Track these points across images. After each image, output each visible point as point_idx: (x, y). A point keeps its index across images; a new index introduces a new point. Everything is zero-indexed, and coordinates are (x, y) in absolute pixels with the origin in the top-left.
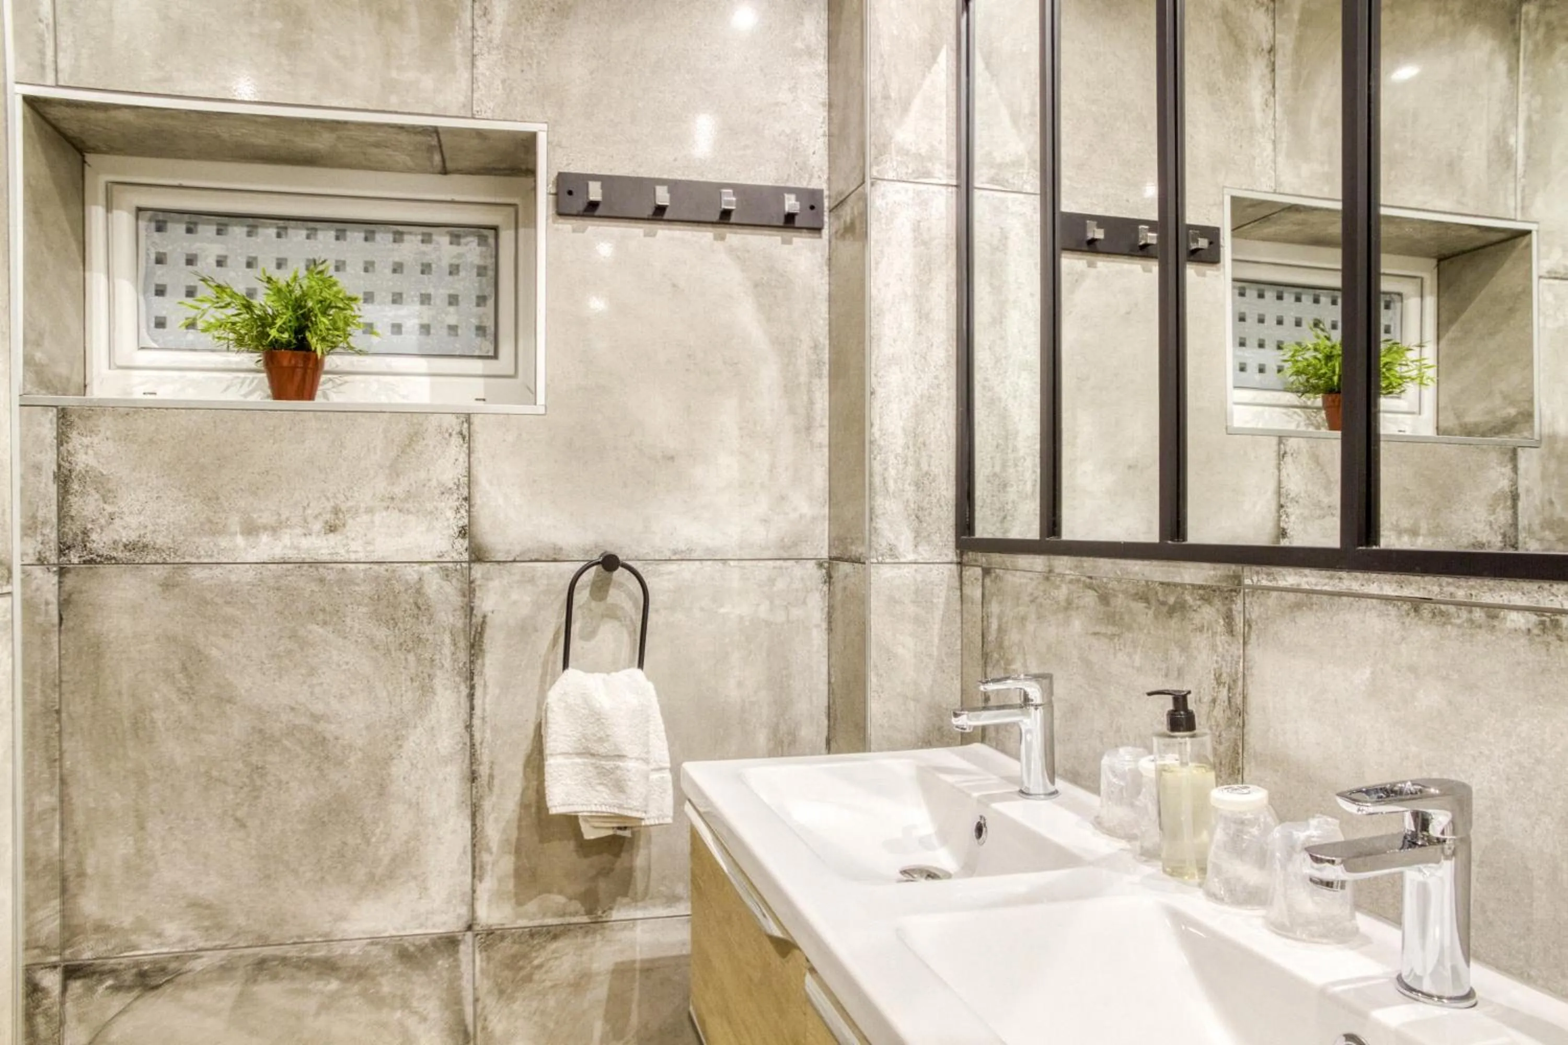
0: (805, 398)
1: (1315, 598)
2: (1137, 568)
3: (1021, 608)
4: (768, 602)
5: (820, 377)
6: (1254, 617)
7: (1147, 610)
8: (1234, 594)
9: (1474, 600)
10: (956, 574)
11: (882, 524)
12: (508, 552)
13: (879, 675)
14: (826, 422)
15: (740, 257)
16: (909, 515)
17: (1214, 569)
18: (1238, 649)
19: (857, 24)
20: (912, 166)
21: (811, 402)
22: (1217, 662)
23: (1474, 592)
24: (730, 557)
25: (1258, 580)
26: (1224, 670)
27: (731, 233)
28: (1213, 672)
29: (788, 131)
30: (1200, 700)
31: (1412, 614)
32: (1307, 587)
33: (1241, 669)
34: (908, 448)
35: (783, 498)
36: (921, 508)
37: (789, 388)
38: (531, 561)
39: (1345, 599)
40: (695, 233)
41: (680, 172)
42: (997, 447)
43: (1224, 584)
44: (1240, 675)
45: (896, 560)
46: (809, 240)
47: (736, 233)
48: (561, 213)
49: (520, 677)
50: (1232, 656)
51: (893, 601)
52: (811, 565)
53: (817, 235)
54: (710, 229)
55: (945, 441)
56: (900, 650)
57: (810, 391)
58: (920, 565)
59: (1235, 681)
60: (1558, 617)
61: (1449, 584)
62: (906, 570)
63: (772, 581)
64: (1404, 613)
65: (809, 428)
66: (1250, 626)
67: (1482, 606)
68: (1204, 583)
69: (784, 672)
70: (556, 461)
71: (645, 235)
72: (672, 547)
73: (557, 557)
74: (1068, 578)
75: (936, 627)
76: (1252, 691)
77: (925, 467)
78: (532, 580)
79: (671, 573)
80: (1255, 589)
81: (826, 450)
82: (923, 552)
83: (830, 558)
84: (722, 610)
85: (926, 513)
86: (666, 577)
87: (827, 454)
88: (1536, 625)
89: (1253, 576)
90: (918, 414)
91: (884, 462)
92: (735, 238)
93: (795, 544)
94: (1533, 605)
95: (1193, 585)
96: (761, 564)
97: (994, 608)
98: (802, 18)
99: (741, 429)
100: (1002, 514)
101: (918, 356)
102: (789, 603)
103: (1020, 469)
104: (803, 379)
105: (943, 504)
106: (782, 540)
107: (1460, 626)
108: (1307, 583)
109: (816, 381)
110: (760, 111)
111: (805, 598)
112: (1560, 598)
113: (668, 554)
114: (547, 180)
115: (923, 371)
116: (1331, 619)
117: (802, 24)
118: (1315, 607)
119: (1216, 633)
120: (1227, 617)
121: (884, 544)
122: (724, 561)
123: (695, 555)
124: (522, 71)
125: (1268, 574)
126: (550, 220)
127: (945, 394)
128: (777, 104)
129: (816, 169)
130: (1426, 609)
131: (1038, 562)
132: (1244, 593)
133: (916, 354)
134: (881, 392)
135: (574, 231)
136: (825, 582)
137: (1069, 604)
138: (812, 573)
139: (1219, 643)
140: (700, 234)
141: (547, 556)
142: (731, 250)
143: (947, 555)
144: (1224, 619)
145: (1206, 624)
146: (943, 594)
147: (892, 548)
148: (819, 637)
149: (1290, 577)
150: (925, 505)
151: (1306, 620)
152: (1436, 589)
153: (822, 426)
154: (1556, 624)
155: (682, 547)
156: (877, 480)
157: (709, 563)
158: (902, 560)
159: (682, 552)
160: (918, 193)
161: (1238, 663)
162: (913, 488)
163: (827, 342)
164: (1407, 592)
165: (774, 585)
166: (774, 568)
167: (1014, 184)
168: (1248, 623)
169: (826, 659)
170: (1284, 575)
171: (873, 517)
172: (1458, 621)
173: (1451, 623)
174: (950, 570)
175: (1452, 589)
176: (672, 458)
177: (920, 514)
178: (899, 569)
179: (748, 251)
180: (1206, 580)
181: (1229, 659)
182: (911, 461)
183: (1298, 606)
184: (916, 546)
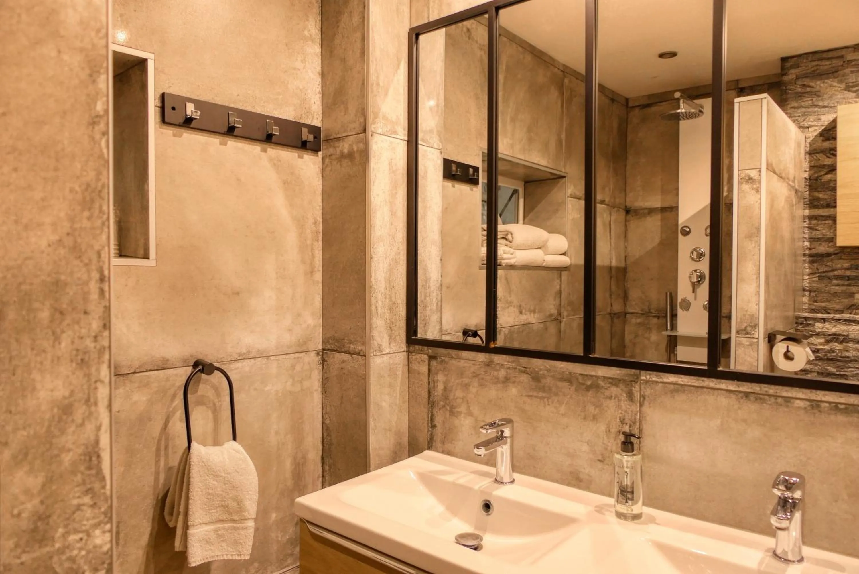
0: (310, 254)
1: (686, 388)
2: (562, 366)
3: (464, 379)
4: (291, 380)
5: (317, 241)
6: (646, 394)
7: (570, 387)
8: (633, 383)
9: (778, 394)
10: (406, 357)
11: (375, 333)
12: (130, 367)
13: (374, 420)
14: (321, 268)
15: (276, 164)
16: (387, 327)
17: (620, 370)
18: (637, 408)
19: (359, 35)
20: (389, 127)
21: (313, 257)
22: (621, 413)
23: (778, 391)
24: (271, 354)
25: (650, 378)
26: (626, 417)
27: (270, 148)
28: (618, 418)
29: (301, 87)
30: (609, 431)
31: (744, 398)
32: (682, 383)
33: (638, 417)
34: (387, 289)
35: (299, 315)
36: (392, 323)
37: (303, 248)
38: (147, 371)
39: (705, 390)
40: (250, 146)
41: (241, 104)
42: (423, 286)
43: (627, 378)
44: (638, 420)
45: (381, 353)
46: (312, 157)
47: (273, 148)
48: (164, 120)
49: (138, 456)
50: (632, 411)
51: (381, 376)
52: (313, 354)
53: (316, 155)
54: (259, 144)
55: (402, 284)
56: (384, 404)
57: (312, 249)
58: (392, 354)
59: (634, 423)
60: (819, 403)
61: (765, 387)
62: (386, 358)
63: (293, 367)
64: (740, 397)
65: (312, 272)
66: (644, 398)
67: (782, 397)
68: (613, 377)
69: (300, 421)
70: (164, 299)
71: (221, 144)
72: (238, 351)
73: (165, 366)
74: (506, 366)
75: (398, 388)
76: (645, 427)
77: (393, 299)
78: (147, 385)
79: (236, 369)
80: (647, 382)
81: (320, 285)
82: (393, 347)
83: (323, 349)
84: (266, 389)
85: (394, 325)
86: (236, 371)
87: (321, 288)
88: (809, 406)
89: (645, 376)
90: (391, 270)
91: (376, 298)
92: (273, 152)
93: (305, 343)
94: (808, 398)
95: (604, 377)
96: (288, 357)
97: (440, 377)
98: (308, 17)
99: (277, 273)
100: (424, 322)
101: (391, 236)
102: (302, 379)
103: (431, 297)
104: (309, 242)
105: (401, 319)
106: (299, 341)
107: (770, 405)
108: (682, 381)
109: (315, 243)
110: (286, 72)
111: (310, 375)
112: (820, 396)
113: (236, 356)
114: (155, 98)
115: (393, 245)
116: (697, 398)
117: (308, 20)
118: (686, 392)
119: (621, 400)
120: (629, 393)
121: (376, 343)
122: (268, 357)
123: (251, 356)
124: (135, 11)
125: (657, 376)
126: (157, 126)
127: (402, 258)
128: (295, 69)
129: (315, 113)
130: (752, 398)
131: (482, 357)
132: (640, 383)
133: (390, 235)
134: (375, 258)
135: (174, 135)
136: (320, 363)
137: (507, 380)
138: (313, 359)
139: (623, 405)
140: (254, 147)
141: (158, 366)
142: (271, 160)
143: (402, 347)
144: (626, 394)
145: (613, 395)
146: (401, 369)
147: (380, 346)
148: (317, 397)
149: (672, 378)
150: (393, 320)
151: (681, 398)
152: (758, 389)
153: (319, 271)
154: (818, 406)
155: (244, 351)
156: (373, 308)
157: (259, 359)
158: (384, 353)
159: (244, 354)
160: (391, 143)
161: (636, 414)
162: (389, 312)
163: (321, 220)
164: (741, 389)
165: (294, 369)
166: (295, 358)
167: (430, 143)
168: (643, 397)
169: (321, 410)
170: (668, 377)
171: (372, 330)
172: (769, 402)
173: (766, 403)
174: (404, 355)
175: (766, 389)
176: (238, 294)
177: (391, 326)
178: (382, 357)
179: (280, 161)
180: (614, 375)
181: (630, 412)
182: (388, 297)
183: (677, 391)
184: (390, 344)
